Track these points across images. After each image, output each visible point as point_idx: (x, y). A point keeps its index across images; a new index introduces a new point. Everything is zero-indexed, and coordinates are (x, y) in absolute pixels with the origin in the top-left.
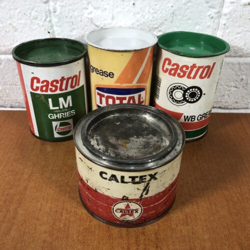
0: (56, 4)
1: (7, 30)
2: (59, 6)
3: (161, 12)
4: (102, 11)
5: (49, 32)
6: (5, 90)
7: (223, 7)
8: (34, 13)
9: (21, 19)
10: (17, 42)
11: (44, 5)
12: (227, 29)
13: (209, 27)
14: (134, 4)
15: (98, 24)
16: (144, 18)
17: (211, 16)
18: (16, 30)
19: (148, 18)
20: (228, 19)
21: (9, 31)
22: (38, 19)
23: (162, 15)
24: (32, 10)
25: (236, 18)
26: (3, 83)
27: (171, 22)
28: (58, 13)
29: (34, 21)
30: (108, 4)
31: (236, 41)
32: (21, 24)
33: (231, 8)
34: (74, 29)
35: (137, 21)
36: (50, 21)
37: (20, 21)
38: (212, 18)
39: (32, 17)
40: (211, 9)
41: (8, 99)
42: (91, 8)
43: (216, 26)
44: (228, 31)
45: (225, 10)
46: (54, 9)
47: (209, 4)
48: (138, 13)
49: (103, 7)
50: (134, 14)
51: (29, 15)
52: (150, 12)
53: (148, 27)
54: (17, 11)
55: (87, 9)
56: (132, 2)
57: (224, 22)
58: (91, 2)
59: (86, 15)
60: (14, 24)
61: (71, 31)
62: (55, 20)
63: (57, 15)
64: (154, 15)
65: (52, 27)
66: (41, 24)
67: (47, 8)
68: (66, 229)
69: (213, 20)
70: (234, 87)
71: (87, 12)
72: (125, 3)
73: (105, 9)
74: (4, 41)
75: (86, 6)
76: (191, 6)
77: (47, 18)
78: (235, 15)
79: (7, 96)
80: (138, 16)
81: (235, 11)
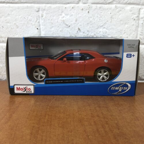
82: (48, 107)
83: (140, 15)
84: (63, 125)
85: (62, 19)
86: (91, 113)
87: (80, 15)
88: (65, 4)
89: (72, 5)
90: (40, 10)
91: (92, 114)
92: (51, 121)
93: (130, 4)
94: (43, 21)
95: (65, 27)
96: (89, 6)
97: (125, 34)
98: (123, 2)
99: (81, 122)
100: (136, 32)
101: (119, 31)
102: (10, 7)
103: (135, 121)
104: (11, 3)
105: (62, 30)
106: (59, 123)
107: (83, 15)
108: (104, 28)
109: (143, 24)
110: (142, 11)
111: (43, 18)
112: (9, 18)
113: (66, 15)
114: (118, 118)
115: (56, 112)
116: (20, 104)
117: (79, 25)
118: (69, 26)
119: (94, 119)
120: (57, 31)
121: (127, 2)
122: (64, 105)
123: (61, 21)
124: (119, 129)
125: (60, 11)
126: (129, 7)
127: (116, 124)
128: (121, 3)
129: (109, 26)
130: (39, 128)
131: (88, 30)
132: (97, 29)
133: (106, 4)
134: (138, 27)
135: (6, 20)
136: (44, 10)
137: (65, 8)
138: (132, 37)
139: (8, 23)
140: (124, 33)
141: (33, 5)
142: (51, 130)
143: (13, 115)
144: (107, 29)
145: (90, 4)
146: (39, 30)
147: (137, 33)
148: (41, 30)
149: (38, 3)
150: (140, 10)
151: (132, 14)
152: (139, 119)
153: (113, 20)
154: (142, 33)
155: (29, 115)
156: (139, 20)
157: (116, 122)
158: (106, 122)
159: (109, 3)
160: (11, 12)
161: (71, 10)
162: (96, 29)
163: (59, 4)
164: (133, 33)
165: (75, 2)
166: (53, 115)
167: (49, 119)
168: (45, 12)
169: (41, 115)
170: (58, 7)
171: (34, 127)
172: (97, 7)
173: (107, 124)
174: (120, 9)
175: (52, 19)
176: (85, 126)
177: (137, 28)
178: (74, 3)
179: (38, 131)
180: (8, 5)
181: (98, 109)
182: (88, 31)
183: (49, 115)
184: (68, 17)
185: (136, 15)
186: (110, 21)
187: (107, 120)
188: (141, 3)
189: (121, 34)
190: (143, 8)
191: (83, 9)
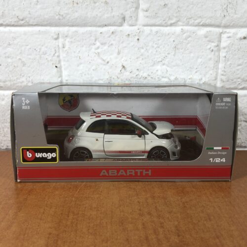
0: (65, 40)
1: (16, 65)
2: (69, 42)
3: (164, 47)
4: (109, 47)
5: (56, 67)
6: (3, 128)
7: (220, 42)
8: (43, 49)
9: (30, 55)
10: (23, 76)
11: (54, 41)
12: (228, 61)
13: (210, 59)
14: (138, 39)
15: (104, 58)
16: (148, 52)
17: (211, 49)
18: (24, 65)
19: (152, 52)
20: (227, 52)
21: (18, 66)
22: (48, 54)
23: (165, 49)
24: (42, 46)
25: (235, 51)
26: (3, 121)
27: (174, 55)
28: (66, 48)
29: (43, 56)
30: (114, 40)
31: (238, 72)
32: (30, 59)
33: (229, 42)
34: (81, 64)
35: (142, 55)
36: (58, 56)
37: (29, 56)
38: (212, 51)
39: (41, 53)
40: (210, 43)
41: (5, 139)
42: (98, 44)
43: (216, 59)
44: (229, 63)
45: (224, 44)
46: (63, 45)
47: (208, 39)
48: (143, 48)
49: (109, 43)
50: (139, 49)
51: (38, 50)
52: (153, 47)
53: (152, 60)
54: (28, 47)
55: (94, 44)
56: (137, 38)
57: (224, 55)
58: (98, 38)
59: (93, 50)
60: (24, 60)
61: (78, 66)
62: (63, 55)
63: (66, 50)
64: (157, 49)
65: (60, 61)
66: (49, 59)
67: (57, 44)
68: (74, 225)
69: (213, 53)
70: (244, 121)
71: (94, 47)
72: (130, 39)
73: (112, 44)
74: (10, 76)
75: (94, 42)
76: (191, 41)
77: (55, 53)
78: (233, 48)
79: (4, 136)
80: (142, 51)
81: (233, 44)
82: (73, 199)
83: (222, 43)
84: (95, 230)
85: (96, 51)
86: (139, 208)
87: (124, 45)
88: (99, 26)
89: (112, 29)
90: (60, 36)
91: (140, 210)
92: (77, 223)
93: (204, 25)
94: (65, 55)
95: (101, 64)
96: (138, 29)
97: (198, 74)
98: (194, 23)
99: (122, 224)
100: (215, 70)
101: (188, 68)
102: (11, 32)
103: (205, 222)
104: (13, 26)
105: (96, 69)
106: (89, 226)
107: (129, 44)
108: (164, 64)
109: (225, 57)
110: (224, 36)
111: (65, 49)
112: (10, 50)
113: (102, 44)
114: (180, 217)
115: (85, 208)
116: (29, 195)
117: (123, 59)
118: (106, 61)
119: (143, 220)
120: (88, 70)
121: (200, 23)
122: (98, 196)
123: (95, 54)
124: (179, 236)
125: (93, 38)
126: (203, 31)
127: (176, 227)
128: (190, 24)
129: (172, 62)
130: (58, 235)
131: (138, 68)
132: (153, 66)
133: (167, 26)
134: (218, 62)
135: (5, 54)
136: (66, 36)
137: (101, 33)
138: (208, 78)
139: (8, 57)
140: (196, 72)
141: (48, 28)
142: (76, 238)
143: (19, 213)
144: (168, 66)
145: (141, 27)
146: (58, 69)
147: (216, 72)
148: (63, 69)
149: (56, 26)
150: (221, 36)
151: (208, 43)
152: (212, 218)
153: (177, 51)
154: (225, 72)
155: (43, 213)
156: (219, 50)
157: (176, 223)
158: (161, 224)
159: (171, 25)
160: (14, 40)
161: (109, 37)
162: (151, 66)
163: (90, 26)
164: (211, 72)
165: (117, 24)
166: (80, 213)
167: (73, 221)
168: (68, 40)
169: (62, 214)
170: (89, 31)
171: (50, 234)
172: (151, 31)
173: (162, 227)
174: (188, 34)
175: (79, 52)
176: (128, 231)
177: (216, 64)
178: (115, 26)
179: (57, 241)
180: (8, 29)
181: (150, 200)
182: (138, 70)
183: (73, 213)
184: (106, 47)
185: (214, 43)
186: (173, 53)
187: (162, 221)
188: (222, 25)
189: (192, 74)
190: (226, 32)
191: (129, 35)
